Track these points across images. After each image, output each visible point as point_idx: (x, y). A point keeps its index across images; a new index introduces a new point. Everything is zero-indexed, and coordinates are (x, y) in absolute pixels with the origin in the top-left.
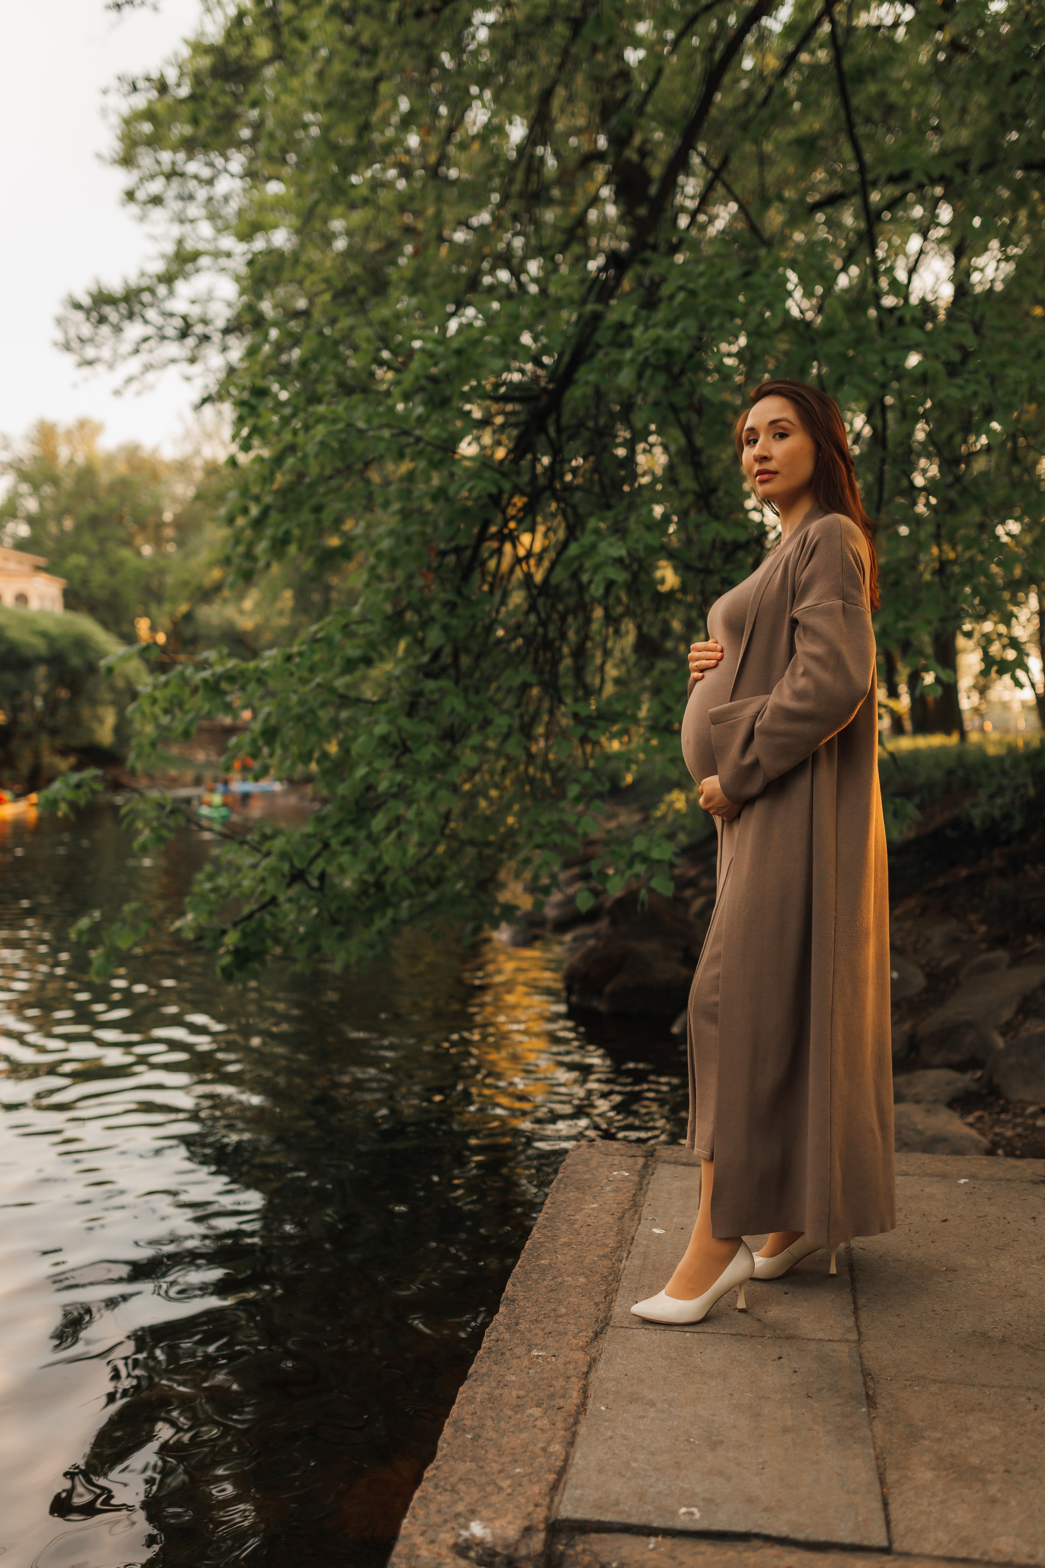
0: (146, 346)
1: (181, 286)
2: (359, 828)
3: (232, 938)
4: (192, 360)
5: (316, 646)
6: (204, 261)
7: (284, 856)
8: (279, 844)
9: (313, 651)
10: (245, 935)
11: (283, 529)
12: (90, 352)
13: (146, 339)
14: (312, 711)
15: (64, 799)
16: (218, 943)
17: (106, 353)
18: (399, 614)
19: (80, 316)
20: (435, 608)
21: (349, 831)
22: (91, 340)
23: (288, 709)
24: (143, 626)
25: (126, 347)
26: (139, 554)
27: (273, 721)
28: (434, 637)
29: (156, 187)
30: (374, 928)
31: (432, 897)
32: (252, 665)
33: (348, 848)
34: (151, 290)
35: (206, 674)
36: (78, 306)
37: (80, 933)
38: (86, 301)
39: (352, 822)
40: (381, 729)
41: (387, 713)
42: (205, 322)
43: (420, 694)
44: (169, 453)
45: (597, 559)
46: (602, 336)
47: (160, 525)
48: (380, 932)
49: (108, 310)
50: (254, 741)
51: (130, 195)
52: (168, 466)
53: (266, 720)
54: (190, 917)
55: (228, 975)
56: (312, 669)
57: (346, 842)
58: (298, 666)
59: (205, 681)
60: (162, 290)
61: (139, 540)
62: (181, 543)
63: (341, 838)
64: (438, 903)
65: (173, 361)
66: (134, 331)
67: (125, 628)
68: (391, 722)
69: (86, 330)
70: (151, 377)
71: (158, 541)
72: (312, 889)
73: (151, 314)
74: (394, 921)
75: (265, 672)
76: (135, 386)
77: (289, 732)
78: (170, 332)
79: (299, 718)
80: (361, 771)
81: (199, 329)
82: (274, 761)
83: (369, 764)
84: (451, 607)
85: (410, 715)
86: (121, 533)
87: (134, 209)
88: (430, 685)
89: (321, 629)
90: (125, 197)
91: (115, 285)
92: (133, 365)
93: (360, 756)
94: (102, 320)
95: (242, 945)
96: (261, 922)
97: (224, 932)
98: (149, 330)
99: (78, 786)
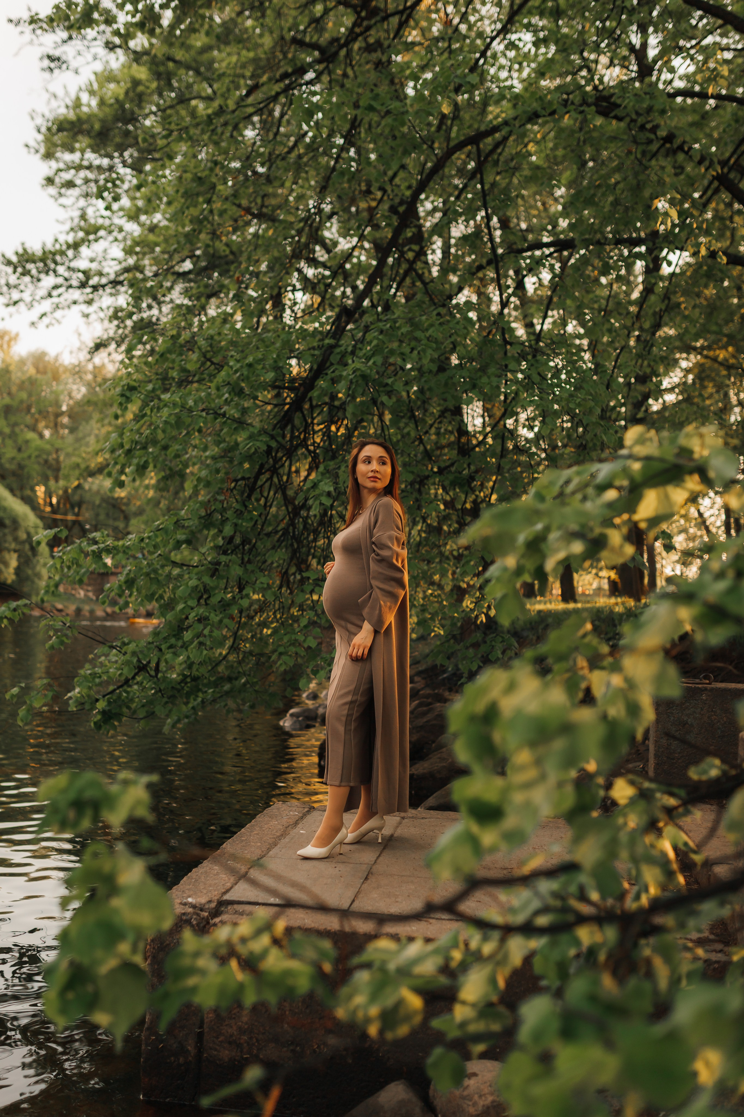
0: (55, 293)
1: (84, 250)
2: (178, 639)
3: (101, 705)
4: (89, 302)
5: (158, 533)
6: (102, 233)
7: (134, 653)
8: (132, 647)
9: (156, 536)
10: (109, 703)
11: (144, 459)
12: (15, 295)
13: (56, 287)
14: (155, 571)
15: (6, 617)
16: (93, 708)
17: (27, 296)
18: (209, 515)
19: (10, 270)
20: (229, 514)
21: (173, 641)
22: (16, 287)
23: (141, 569)
24: (40, 490)
25: (42, 292)
26: (41, 436)
27: (132, 575)
28: (228, 530)
29: (67, 176)
30: (190, 705)
31: (227, 687)
32: (121, 543)
33: (171, 650)
34: (63, 253)
35: (94, 547)
36: (9, 263)
37: (13, 696)
38: (14, 259)
39: (174, 636)
40: (193, 583)
41: (197, 574)
42: (100, 274)
43: (218, 563)
44: (68, 360)
45: (317, 492)
46: (334, 358)
47: (59, 414)
48: (193, 708)
49: (30, 266)
50: (120, 586)
51: (50, 181)
52: (66, 370)
53: (128, 574)
54: (77, 690)
55: (98, 726)
56: (156, 547)
57: (171, 647)
58: (147, 544)
59: (93, 551)
60: (70, 253)
61: (41, 425)
62: (73, 430)
63: (168, 645)
64: (231, 690)
65: (75, 303)
66: (48, 281)
67: (28, 492)
68: (199, 579)
69: (13, 279)
70: (58, 314)
71: (56, 426)
72: (151, 676)
73: (61, 270)
74: (203, 702)
75: (128, 547)
76: (46, 320)
77: (141, 582)
78: (75, 283)
79: (148, 574)
80: (181, 606)
81: (94, 281)
82: (133, 599)
83: (185, 603)
84: (239, 514)
85: (212, 576)
86: (28, 419)
87: (52, 190)
88: (223, 558)
89: (162, 523)
90: (44, 182)
91: (35, 247)
92: (46, 305)
93: (181, 598)
94: (26, 273)
95: (107, 708)
96: (120, 695)
97: (97, 700)
98: (60, 280)
99: (15, 610)
